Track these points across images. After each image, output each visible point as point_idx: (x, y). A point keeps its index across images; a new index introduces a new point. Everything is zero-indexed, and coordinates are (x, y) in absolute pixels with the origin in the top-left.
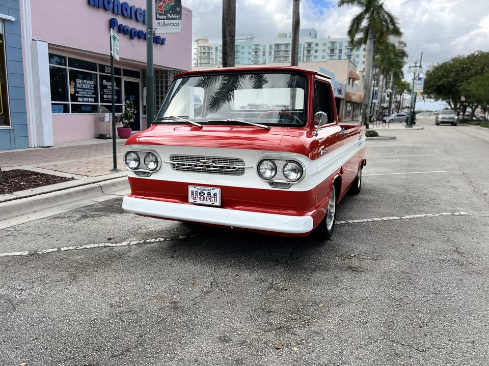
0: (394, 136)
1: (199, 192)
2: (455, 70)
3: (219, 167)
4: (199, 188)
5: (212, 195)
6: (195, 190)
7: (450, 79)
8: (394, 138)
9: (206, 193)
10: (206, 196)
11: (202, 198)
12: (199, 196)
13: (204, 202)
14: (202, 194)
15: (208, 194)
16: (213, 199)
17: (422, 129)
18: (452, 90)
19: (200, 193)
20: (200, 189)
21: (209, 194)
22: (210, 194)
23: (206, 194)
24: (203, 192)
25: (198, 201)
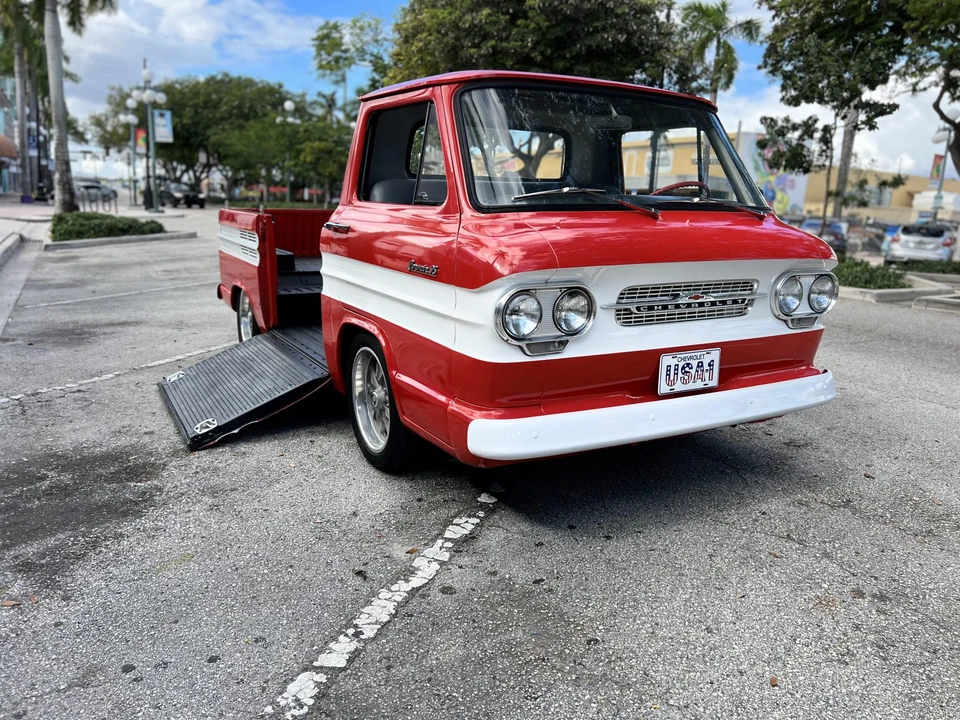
0: (191, 231)
1: (681, 365)
2: (191, 103)
3: (720, 302)
4: (682, 356)
5: (706, 367)
6: (673, 362)
7: (186, 121)
8: (193, 236)
9: (694, 363)
10: (693, 371)
11: (686, 378)
12: (680, 375)
13: (691, 386)
14: (687, 369)
15: (698, 366)
16: (707, 375)
17: (183, 216)
18: (191, 141)
19: (683, 368)
20: (684, 359)
21: (700, 365)
22: (702, 366)
23: (695, 366)
24: (688, 364)
25: (679, 387)
